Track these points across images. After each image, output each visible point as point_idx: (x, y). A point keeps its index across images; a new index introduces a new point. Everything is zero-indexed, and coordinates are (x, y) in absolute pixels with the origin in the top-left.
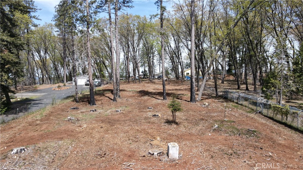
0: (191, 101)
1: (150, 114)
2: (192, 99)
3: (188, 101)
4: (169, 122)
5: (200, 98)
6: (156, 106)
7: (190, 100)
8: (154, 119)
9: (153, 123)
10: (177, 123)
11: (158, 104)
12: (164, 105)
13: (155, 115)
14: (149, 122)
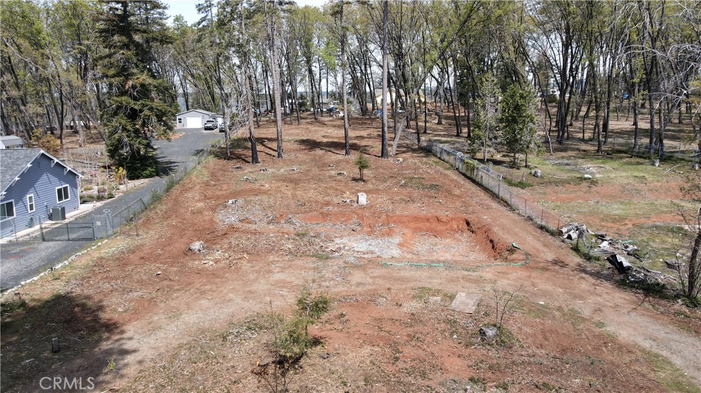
0: (382, 156)
1: (333, 173)
2: (384, 154)
3: (379, 157)
4: (355, 179)
5: (394, 152)
6: (338, 163)
7: (380, 155)
8: (340, 177)
9: (340, 181)
10: (364, 181)
11: (340, 161)
12: (348, 162)
13: (340, 173)
14: (336, 180)
